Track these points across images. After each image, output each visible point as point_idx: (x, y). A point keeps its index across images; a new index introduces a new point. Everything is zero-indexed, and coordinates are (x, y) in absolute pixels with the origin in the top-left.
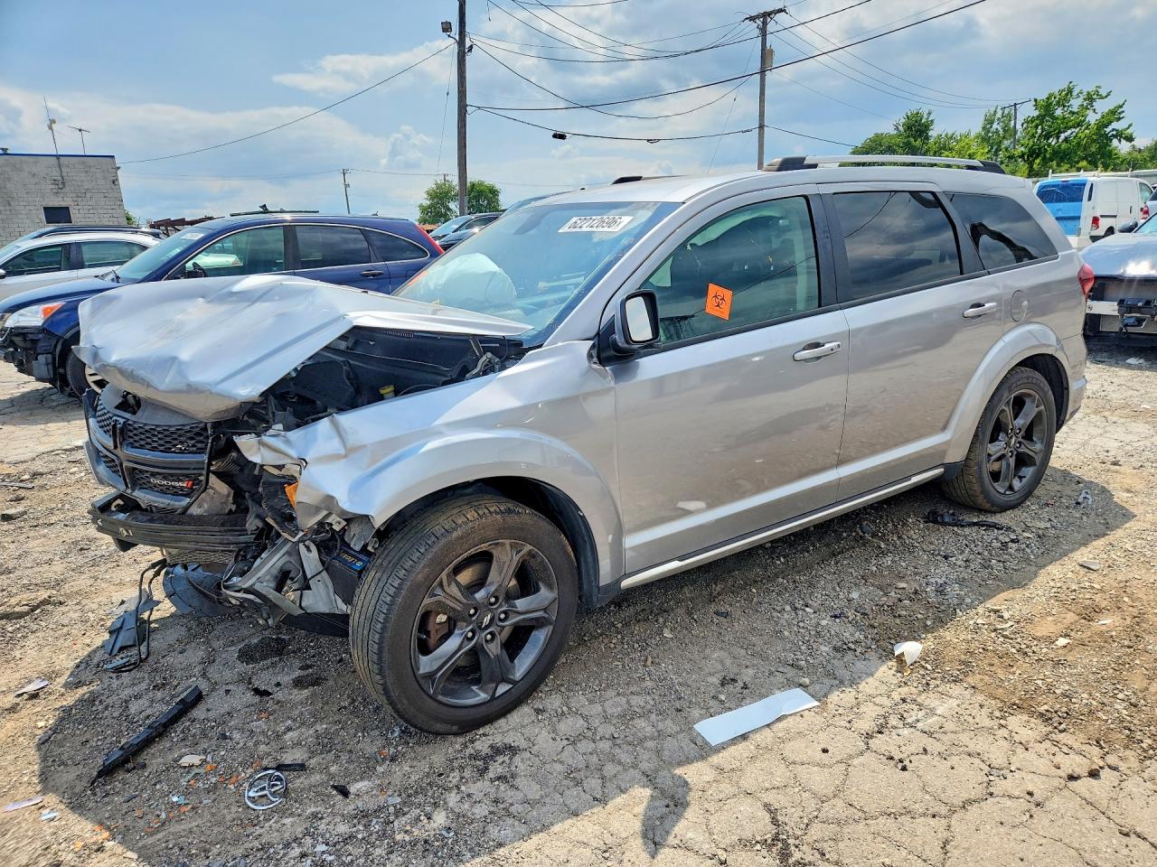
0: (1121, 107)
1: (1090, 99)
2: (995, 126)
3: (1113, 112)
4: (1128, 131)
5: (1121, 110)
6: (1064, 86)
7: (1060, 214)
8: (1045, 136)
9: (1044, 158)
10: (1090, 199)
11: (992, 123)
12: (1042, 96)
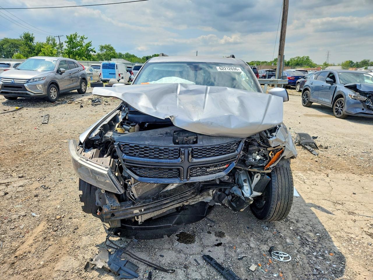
0: (91, 42)
1: (82, 38)
2: (50, 42)
3: (89, 43)
4: (94, 50)
5: (91, 43)
6: (74, 33)
7: (110, 73)
8: (72, 48)
9: (74, 55)
10: (117, 69)
11: (49, 41)
12: (69, 35)
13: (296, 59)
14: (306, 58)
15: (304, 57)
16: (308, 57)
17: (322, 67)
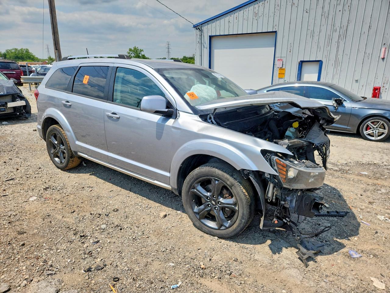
13: (13, 51)
14: (25, 50)
15: (22, 49)
16: (27, 50)
17: (47, 61)
